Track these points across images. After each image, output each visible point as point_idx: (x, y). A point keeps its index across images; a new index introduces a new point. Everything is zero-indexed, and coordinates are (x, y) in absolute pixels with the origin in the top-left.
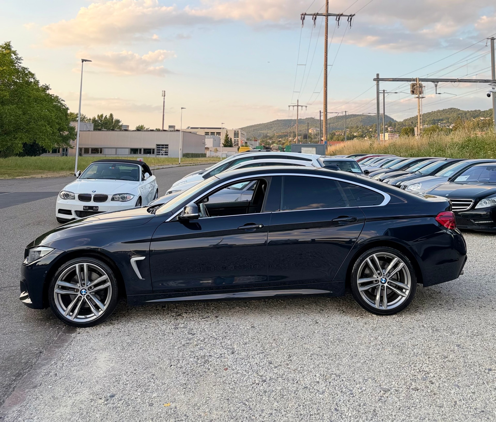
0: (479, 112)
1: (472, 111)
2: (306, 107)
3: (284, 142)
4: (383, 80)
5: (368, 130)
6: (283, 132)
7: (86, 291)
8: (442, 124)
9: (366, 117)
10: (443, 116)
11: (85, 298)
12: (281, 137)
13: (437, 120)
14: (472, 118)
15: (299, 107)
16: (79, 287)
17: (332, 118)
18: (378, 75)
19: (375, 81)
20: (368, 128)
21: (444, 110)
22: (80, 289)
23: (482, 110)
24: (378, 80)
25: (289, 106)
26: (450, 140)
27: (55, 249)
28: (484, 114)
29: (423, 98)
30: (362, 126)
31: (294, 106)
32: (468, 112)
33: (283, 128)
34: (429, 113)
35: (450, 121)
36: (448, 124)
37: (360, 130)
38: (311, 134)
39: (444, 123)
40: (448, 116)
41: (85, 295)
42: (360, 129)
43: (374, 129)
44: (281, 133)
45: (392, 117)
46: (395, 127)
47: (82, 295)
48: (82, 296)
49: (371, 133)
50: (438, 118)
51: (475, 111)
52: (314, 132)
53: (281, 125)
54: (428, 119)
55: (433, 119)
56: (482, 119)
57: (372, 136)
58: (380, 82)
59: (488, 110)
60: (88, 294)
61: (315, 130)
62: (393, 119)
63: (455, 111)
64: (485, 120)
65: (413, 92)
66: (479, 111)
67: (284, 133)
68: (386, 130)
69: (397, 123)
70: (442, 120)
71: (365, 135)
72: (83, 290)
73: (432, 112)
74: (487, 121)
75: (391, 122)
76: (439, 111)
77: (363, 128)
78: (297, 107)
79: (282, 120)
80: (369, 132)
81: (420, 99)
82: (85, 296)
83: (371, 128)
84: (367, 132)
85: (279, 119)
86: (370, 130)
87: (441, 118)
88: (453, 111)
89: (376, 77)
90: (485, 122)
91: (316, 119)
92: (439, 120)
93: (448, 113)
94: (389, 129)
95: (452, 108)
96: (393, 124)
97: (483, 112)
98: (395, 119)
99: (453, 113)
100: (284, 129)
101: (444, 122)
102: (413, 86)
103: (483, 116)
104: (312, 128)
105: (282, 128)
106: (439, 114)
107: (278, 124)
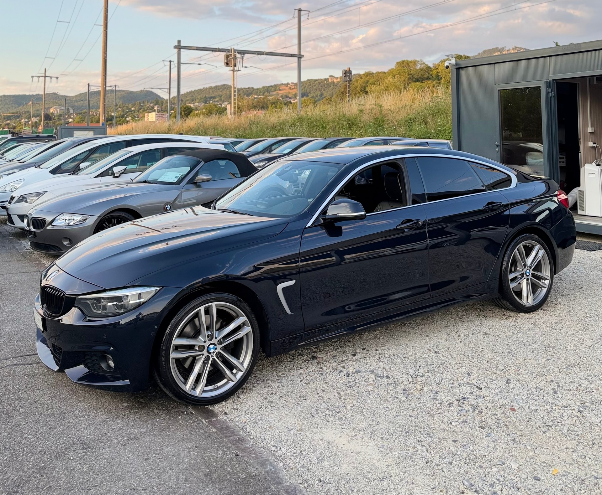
0: (252, 90)
1: (245, 88)
2: (57, 78)
3: (14, 125)
4: (185, 48)
5: (129, 109)
6: (11, 111)
7: (216, 347)
8: (214, 102)
9: (127, 93)
10: (216, 94)
11: (215, 357)
12: (9, 118)
13: (209, 98)
14: (245, 96)
15: (46, 78)
16: (205, 342)
17: (83, 93)
18: (179, 42)
19: (176, 48)
20: (130, 106)
21: (216, 87)
22: (206, 345)
23: (255, 87)
24: (179, 47)
25: (33, 77)
26: (277, 119)
27: (163, 287)
28: (257, 92)
29: (238, 71)
30: (123, 104)
31: (39, 77)
32: (242, 89)
33: (12, 106)
34: (200, 90)
35: (222, 99)
36: (221, 102)
37: (119, 109)
38: (53, 114)
39: (216, 101)
40: (221, 93)
41: (214, 352)
42: (120, 107)
43: (137, 108)
44: (10, 113)
45: (159, 94)
46: (162, 106)
47: (210, 353)
48: (210, 355)
49: (133, 112)
50: (210, 96)
51: (249, 88)
52: (57, 112)
53: (9, 102)
54: (199, 97)
55: (204, 96)
56: (256, 97)
57: (135, 117)
58: (182, 50)
59: (261, 87)
60: (219, 350)
61: (58, 110)
62: (159, 97)
63: (227, 88)
64: (260, 98)
65: (227, 64)
66: (253, 88)
67: (14, 113)
68: (152, 110)
69: (164, 101)
70: (214, 98)
71: (127, 116)
72: (212, 346)
73: (204, 88)
74: (262, 99)
75: (158, 100)
76: (211, 88)
77: (123, 107)
78: (44, 78)
79: (10, 96)
80: (131, 112)
81: (235, 73)
82: (215, 354)
83: (133, 107)
84: (128, 112)
85: (6, 94)
86: (132, 109)
87: (213, 95)
88: (225, 88)
89: (177, 44)
90: (259, 100)
91: (61, 94)
92: (211, 98)
93: (221, 90)
94: (156, 108)
95: (224, 85)
96: (160, 102)
97: (256, 89)
98: (161, 96)
99: (225, 90)
100: (14, 108)
101: (217, 99)
102: (227, 57)
103: (256, 94)
104: (55, 107)
105: (10, 106)
106: (211, 91)
107: (4, 101)
